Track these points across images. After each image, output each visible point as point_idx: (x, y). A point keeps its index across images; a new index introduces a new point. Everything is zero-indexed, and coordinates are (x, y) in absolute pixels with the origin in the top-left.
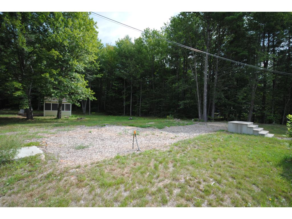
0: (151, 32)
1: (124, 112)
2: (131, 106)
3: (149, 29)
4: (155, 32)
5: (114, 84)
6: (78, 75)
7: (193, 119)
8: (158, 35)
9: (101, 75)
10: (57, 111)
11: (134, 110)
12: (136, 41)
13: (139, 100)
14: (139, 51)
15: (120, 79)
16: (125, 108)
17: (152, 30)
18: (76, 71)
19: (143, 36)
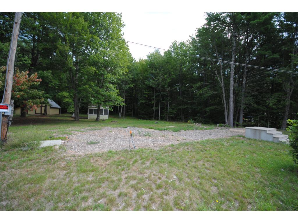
0: (178, 44)
1: (154, 117)
2: (160, 111)
3: (176, 41)
4: (182, 44)
5: (145, 92)
6: (111, 85)
7: (218, 125)
8: (185, 46)
9: (133, 85)
10: (96, 115)
11: (162, 115)
12: (165, 53)
13: (167, 106)
14: (167, 62)
15: (150, 88)
16: (154, 113)
17: (180, 42)
18: (110, 82)
19: (171, 48)
